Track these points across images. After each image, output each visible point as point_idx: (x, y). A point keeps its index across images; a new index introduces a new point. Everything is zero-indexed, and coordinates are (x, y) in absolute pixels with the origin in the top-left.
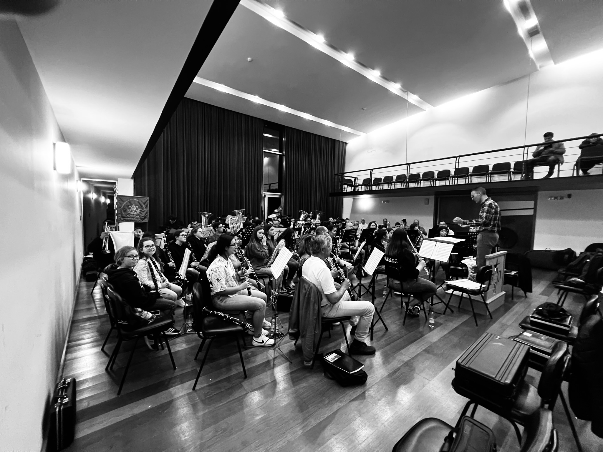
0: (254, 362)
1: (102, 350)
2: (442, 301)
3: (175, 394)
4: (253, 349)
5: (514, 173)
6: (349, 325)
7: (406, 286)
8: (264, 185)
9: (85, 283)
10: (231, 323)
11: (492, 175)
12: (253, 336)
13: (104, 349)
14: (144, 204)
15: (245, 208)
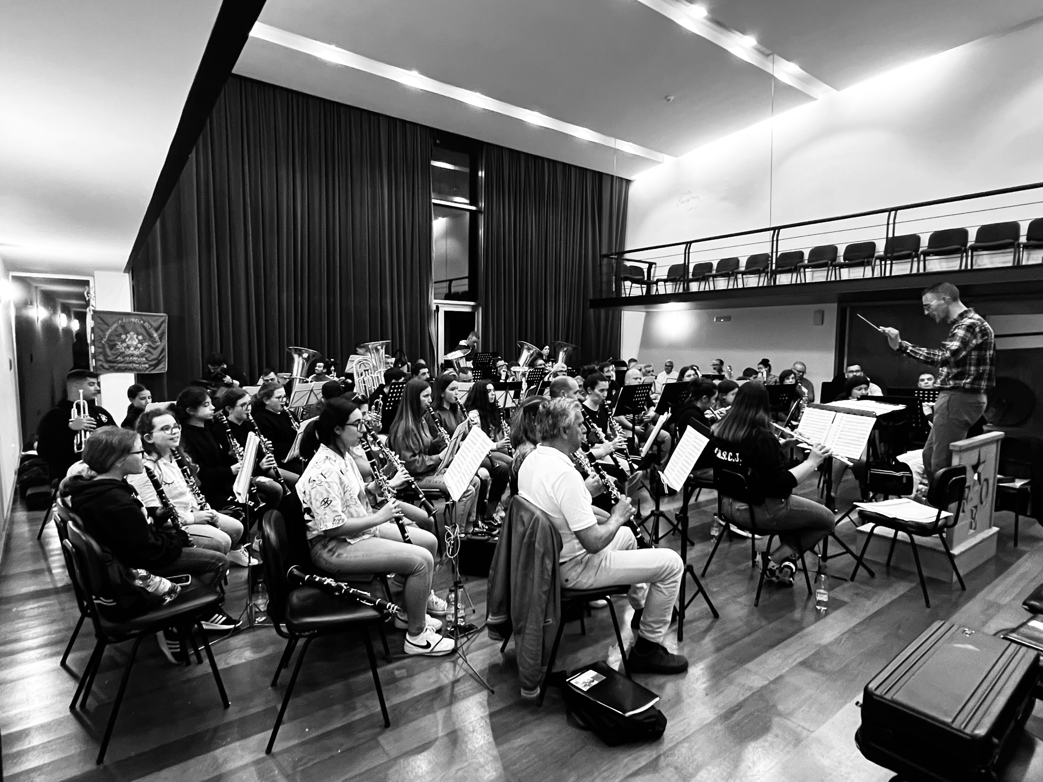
0: (408, 689)
1: (63, 663)
2: (848, 551)
3: (226, 761)
4: (406, 661)
5: (1026, 247)
6: (630, 607)
7: (763, 515)
8: (435, 283)
9: (25, 513)
10: (352, 603)
11: (975, 253)
12: (403, 632)
13: (68, 662)
14: (157, 330)
15: (390, 337)
